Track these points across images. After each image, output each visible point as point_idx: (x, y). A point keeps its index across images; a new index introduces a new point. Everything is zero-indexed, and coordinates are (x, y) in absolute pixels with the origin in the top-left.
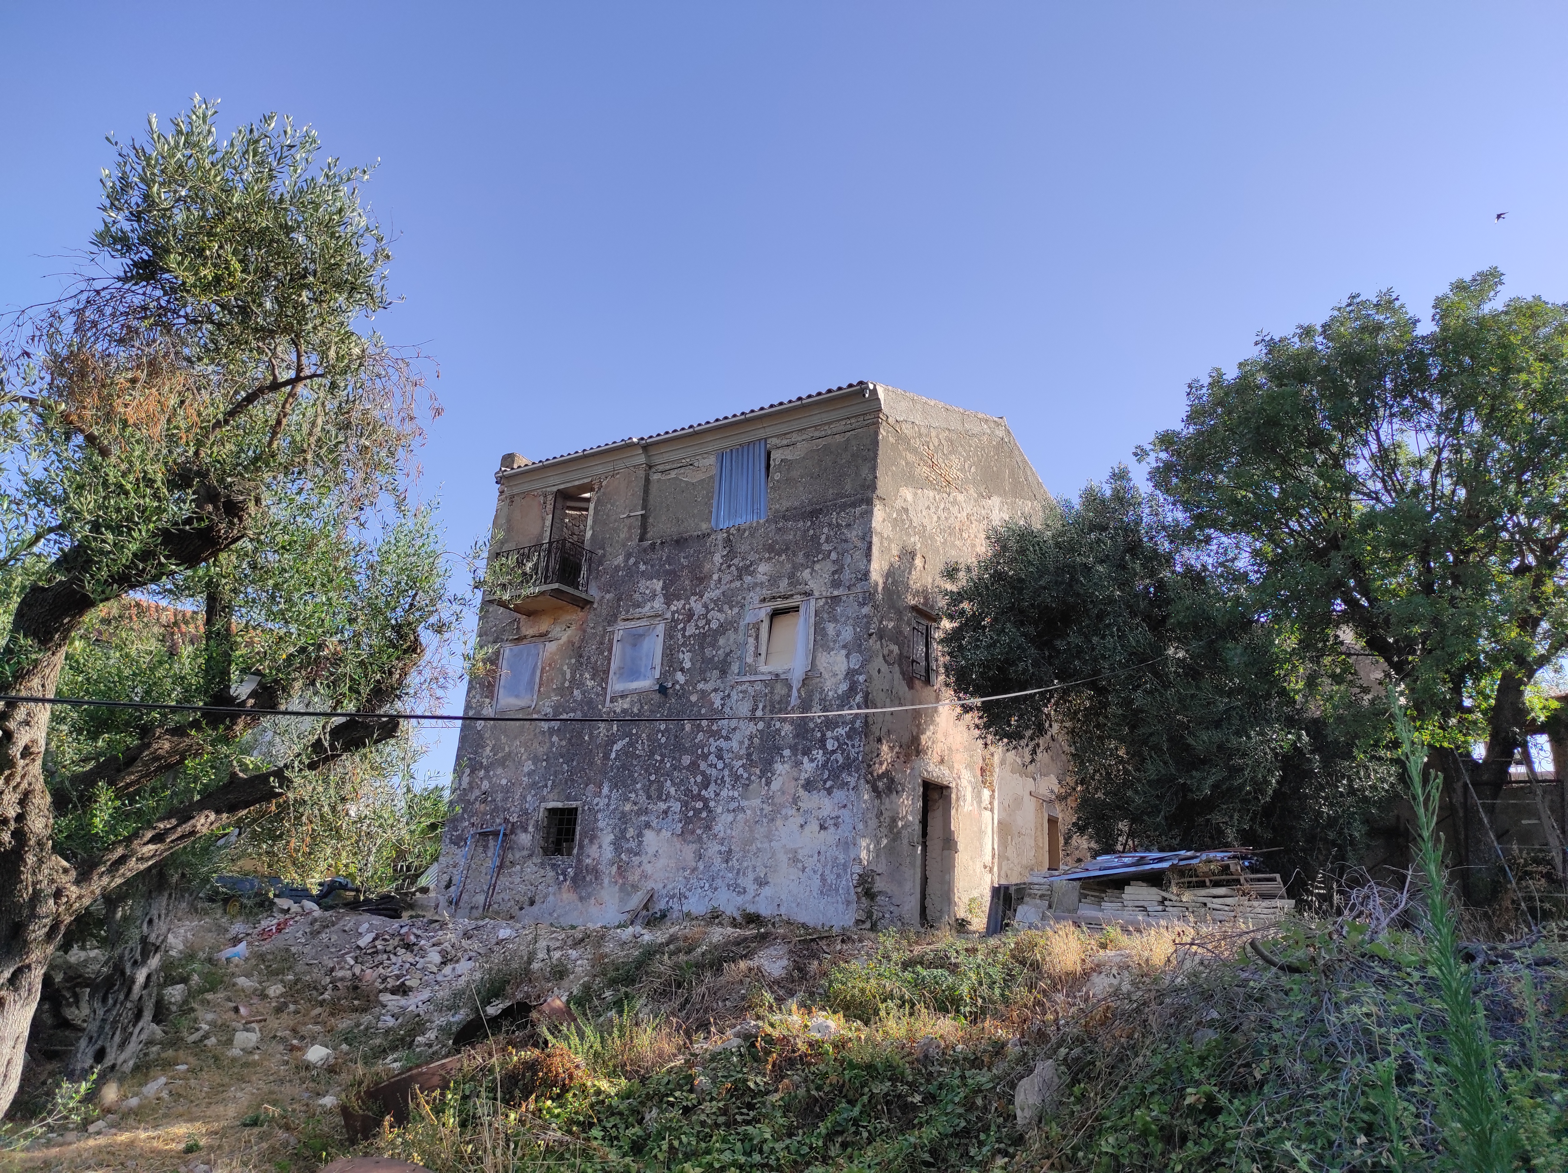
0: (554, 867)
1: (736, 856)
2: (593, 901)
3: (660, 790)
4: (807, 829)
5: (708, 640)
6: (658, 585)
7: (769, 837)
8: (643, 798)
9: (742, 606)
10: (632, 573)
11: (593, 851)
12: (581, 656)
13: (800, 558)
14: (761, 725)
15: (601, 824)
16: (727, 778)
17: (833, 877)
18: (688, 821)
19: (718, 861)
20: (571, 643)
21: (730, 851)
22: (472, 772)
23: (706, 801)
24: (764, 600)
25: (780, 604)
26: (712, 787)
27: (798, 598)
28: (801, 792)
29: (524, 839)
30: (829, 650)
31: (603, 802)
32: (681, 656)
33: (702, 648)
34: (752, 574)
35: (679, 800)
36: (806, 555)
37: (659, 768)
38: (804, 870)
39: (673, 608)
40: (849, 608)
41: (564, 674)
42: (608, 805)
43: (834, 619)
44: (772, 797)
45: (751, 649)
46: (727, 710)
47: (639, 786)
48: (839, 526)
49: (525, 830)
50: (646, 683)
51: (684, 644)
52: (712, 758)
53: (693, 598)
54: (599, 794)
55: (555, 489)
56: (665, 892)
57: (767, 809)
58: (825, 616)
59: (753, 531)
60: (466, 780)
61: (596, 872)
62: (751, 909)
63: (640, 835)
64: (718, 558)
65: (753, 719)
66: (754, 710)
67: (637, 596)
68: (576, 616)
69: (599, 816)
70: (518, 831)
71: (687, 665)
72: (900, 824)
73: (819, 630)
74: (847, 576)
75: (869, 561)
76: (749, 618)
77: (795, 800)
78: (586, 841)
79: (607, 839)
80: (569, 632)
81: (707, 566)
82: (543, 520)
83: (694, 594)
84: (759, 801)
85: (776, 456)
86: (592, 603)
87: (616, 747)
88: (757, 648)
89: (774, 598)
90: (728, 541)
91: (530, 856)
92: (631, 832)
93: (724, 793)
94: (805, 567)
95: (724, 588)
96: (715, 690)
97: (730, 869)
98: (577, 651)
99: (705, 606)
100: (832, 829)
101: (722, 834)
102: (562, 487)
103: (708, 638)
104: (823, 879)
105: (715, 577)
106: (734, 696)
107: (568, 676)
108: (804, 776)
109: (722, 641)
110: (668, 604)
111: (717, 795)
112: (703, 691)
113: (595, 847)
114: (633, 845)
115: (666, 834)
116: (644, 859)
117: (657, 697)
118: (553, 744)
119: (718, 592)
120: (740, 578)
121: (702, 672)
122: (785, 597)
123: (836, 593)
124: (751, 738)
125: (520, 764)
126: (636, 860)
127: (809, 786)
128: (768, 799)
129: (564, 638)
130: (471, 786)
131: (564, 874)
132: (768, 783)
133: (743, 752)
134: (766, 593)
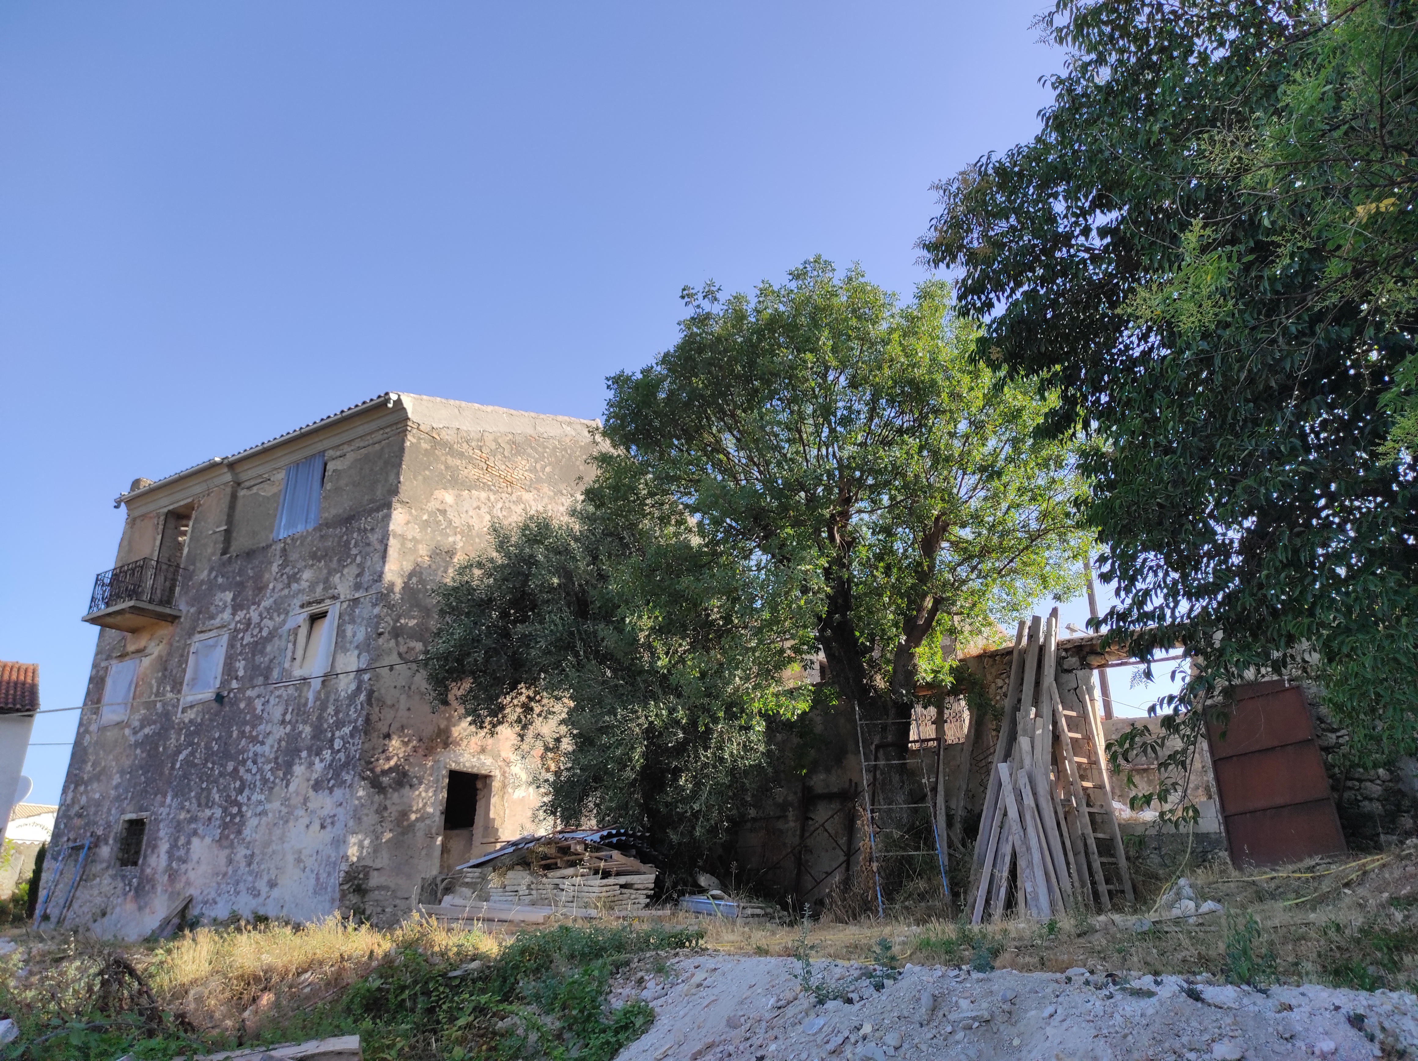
0: (123, 877)
1: (257, 859)
2: (147, 910)
3: (208, 798)
4: (311, 828)
5: (259, 647)
6: (229, 596)
7: (282, 839)
8: (194, 806)
9: (287, 613)
10: (212, 587)
11: (152, 860)
12: (166, 669)
13: (334, 564)
14: (289, 728)
15: (162, 834)
16: (258, 783)
17: (325, 875)
18: (225, 826)
19: (243, 864)
20: (160, 657)
21: (253, 855)
22: (76, 787)
23: (240, 805)
24: (302, 606)
25: (315, 609)
26: (246, 792)
27: (328, 602)
28: (311, 793)
29: (105, 851)
30: (345, 650)
31: (164, 811)
32: (237, 664)
33: (254, 655)
34: (297, 581)
35: (220, 806)
36: (339, 561)
37: (210, 776)
38: (304, 870)
39: (237, 618)
40: (366, 610)
41: (151, 688)
42: (168, 814)
43: (353, 621)
44: (289, 799)
45: (289, 654)
46: (265, 715)
47: (193, 794)
48: (365, 530)
49: (107, 843)
50: (209, 694)
51: (241, 654)
52: (249, 763)
53: (253, 607)
54: (162, 804)
55: (166, 510)
56: (200, 898)
57: (284, 810)
58: (347, 618)
59: (303, 538)
60: (70, 795)
61: (151, 880)
62: (261, 912)
63: (189, 843)
64: (275, 568)
65: (283, 722)
66: (285, 714)
67: (213, 609)
68: (166, 631)
69: (161, 825)
70: (102, 844)
71: (241, 673)
72: (413, 817)
73: (340, 632)
74: (367, 577)
75: (384, 562)
76: (290, 624)
77: (306, 800)
78: (149, 851)
79: (164, 847)
80: (161, 646)
81: (267, 576)
82: (155, 539)
83: (254, 604)
84: (278, 803)
85: (330, 467)
86: (179, 617)
87: (181, 757)
88: (294, 652)
89: (309, 604)
90: (284, 550)
91: (107, 868)
92: (182, 841)
93: (254, 798)
94: (336, 571)
95: (276, 596)
96: (259, 696)
97: (250, 873)
98: (163, 665)
99: (260, 615)
100: (329, 828)
101: (248, 839)
102: (171, 507)
103: (258, 647)
104: (318, 879)
105: (271, 586)
106: (272, 701)
107: (154, 690)
108: (315, 776)
109: (269, 649)
110: (234, 614)
111: (249, 799)
112: (250, 698)
113: (155, 856)
114: (182, 852)
115: (208, 840)
116: (190, 866)
117: (215, 705)
118: (136, 756)
119: (271, 600)
120: (289, 586)
121: (252, 679)
122: (319, 602)
123: (357, 595)
124: (280, 741)
125: (110, 778)
126: (184, 867)
127: (317, 786)
128: (286, 801)
129: (156, 654)
130: (74, 801)
131: (130, 885)
132: (287, 786)
133: (272, 756)
134: (306, 598)
